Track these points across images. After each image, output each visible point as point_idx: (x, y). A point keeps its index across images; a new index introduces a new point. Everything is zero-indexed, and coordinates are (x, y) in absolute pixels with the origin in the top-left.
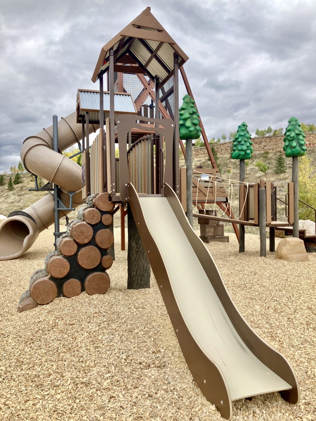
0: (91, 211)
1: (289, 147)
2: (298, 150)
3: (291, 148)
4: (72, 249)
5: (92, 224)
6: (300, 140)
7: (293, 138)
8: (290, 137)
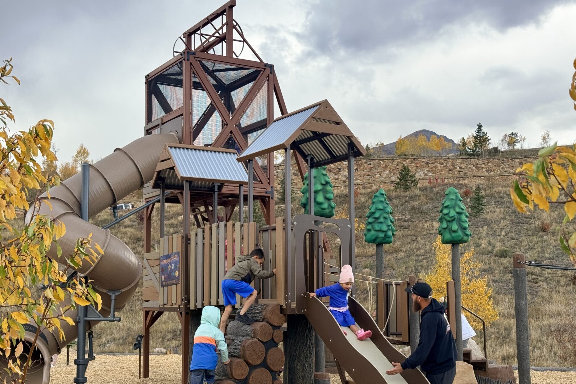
0: (264, 326)
1: (447, 230)
2: (460, 235)
3: (451, 231)
4: (243, 372)
5: (264, 341)
6: (462, 222)
7: (452, 219)
8: (449, 216)
